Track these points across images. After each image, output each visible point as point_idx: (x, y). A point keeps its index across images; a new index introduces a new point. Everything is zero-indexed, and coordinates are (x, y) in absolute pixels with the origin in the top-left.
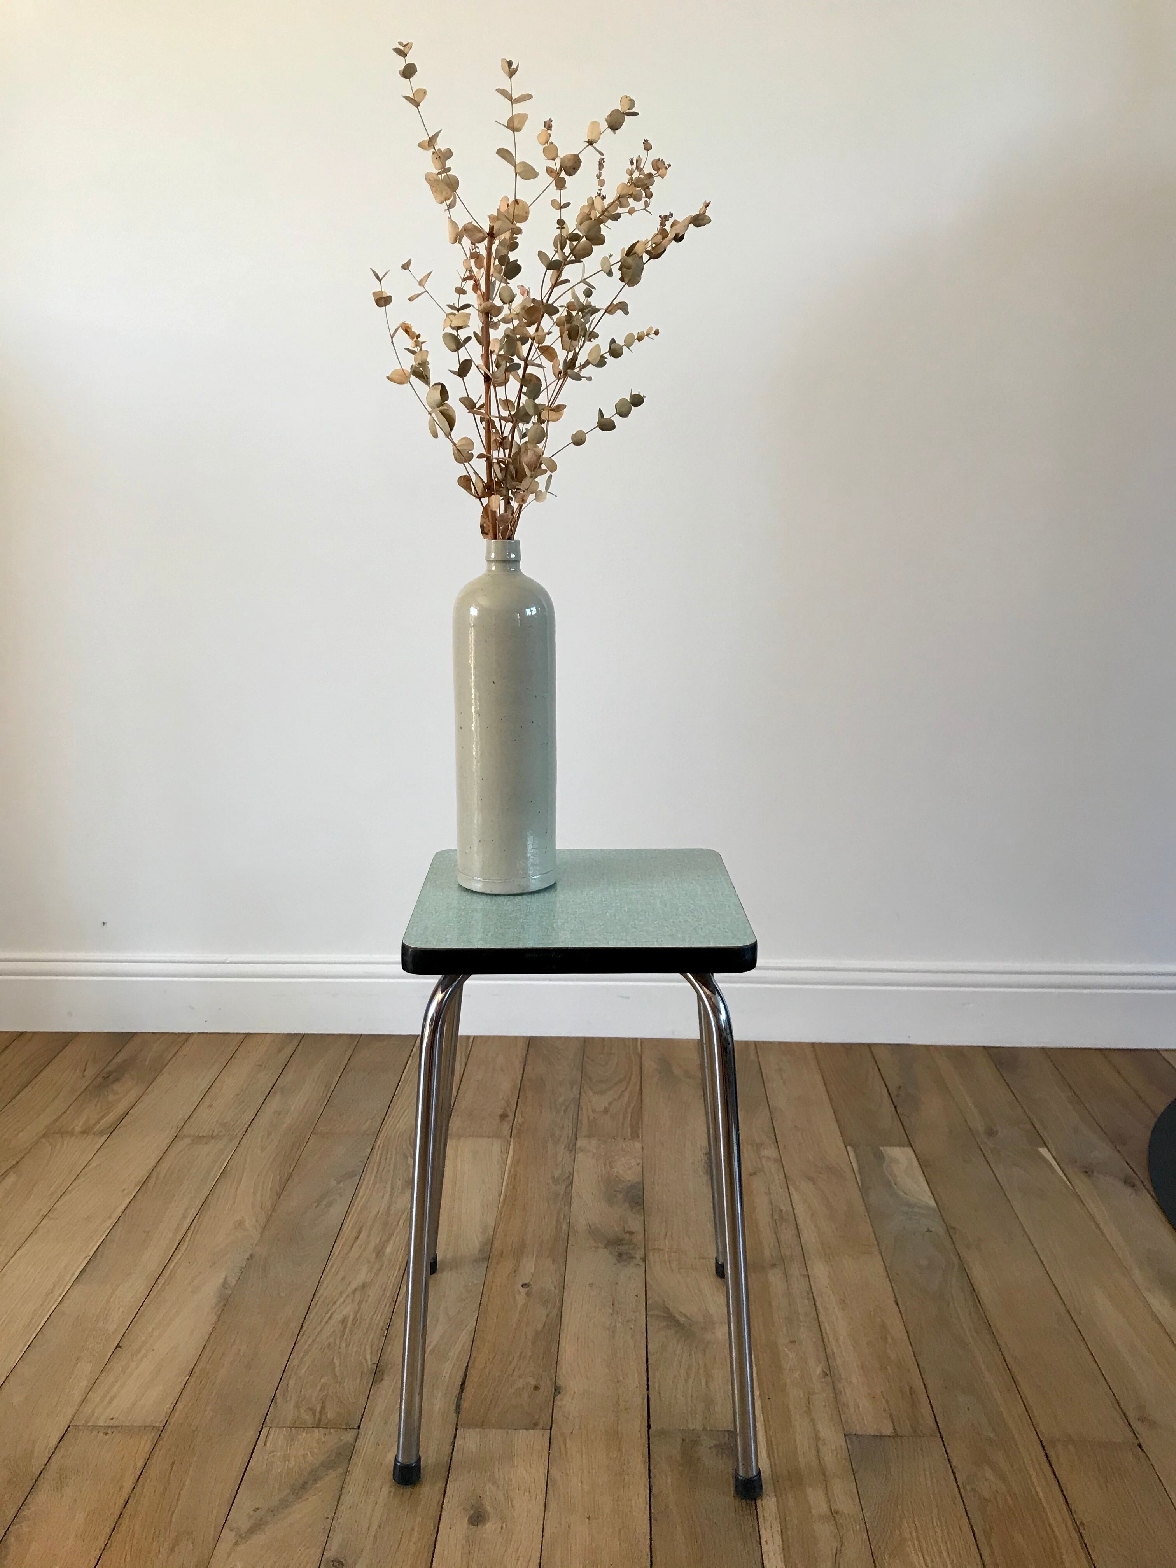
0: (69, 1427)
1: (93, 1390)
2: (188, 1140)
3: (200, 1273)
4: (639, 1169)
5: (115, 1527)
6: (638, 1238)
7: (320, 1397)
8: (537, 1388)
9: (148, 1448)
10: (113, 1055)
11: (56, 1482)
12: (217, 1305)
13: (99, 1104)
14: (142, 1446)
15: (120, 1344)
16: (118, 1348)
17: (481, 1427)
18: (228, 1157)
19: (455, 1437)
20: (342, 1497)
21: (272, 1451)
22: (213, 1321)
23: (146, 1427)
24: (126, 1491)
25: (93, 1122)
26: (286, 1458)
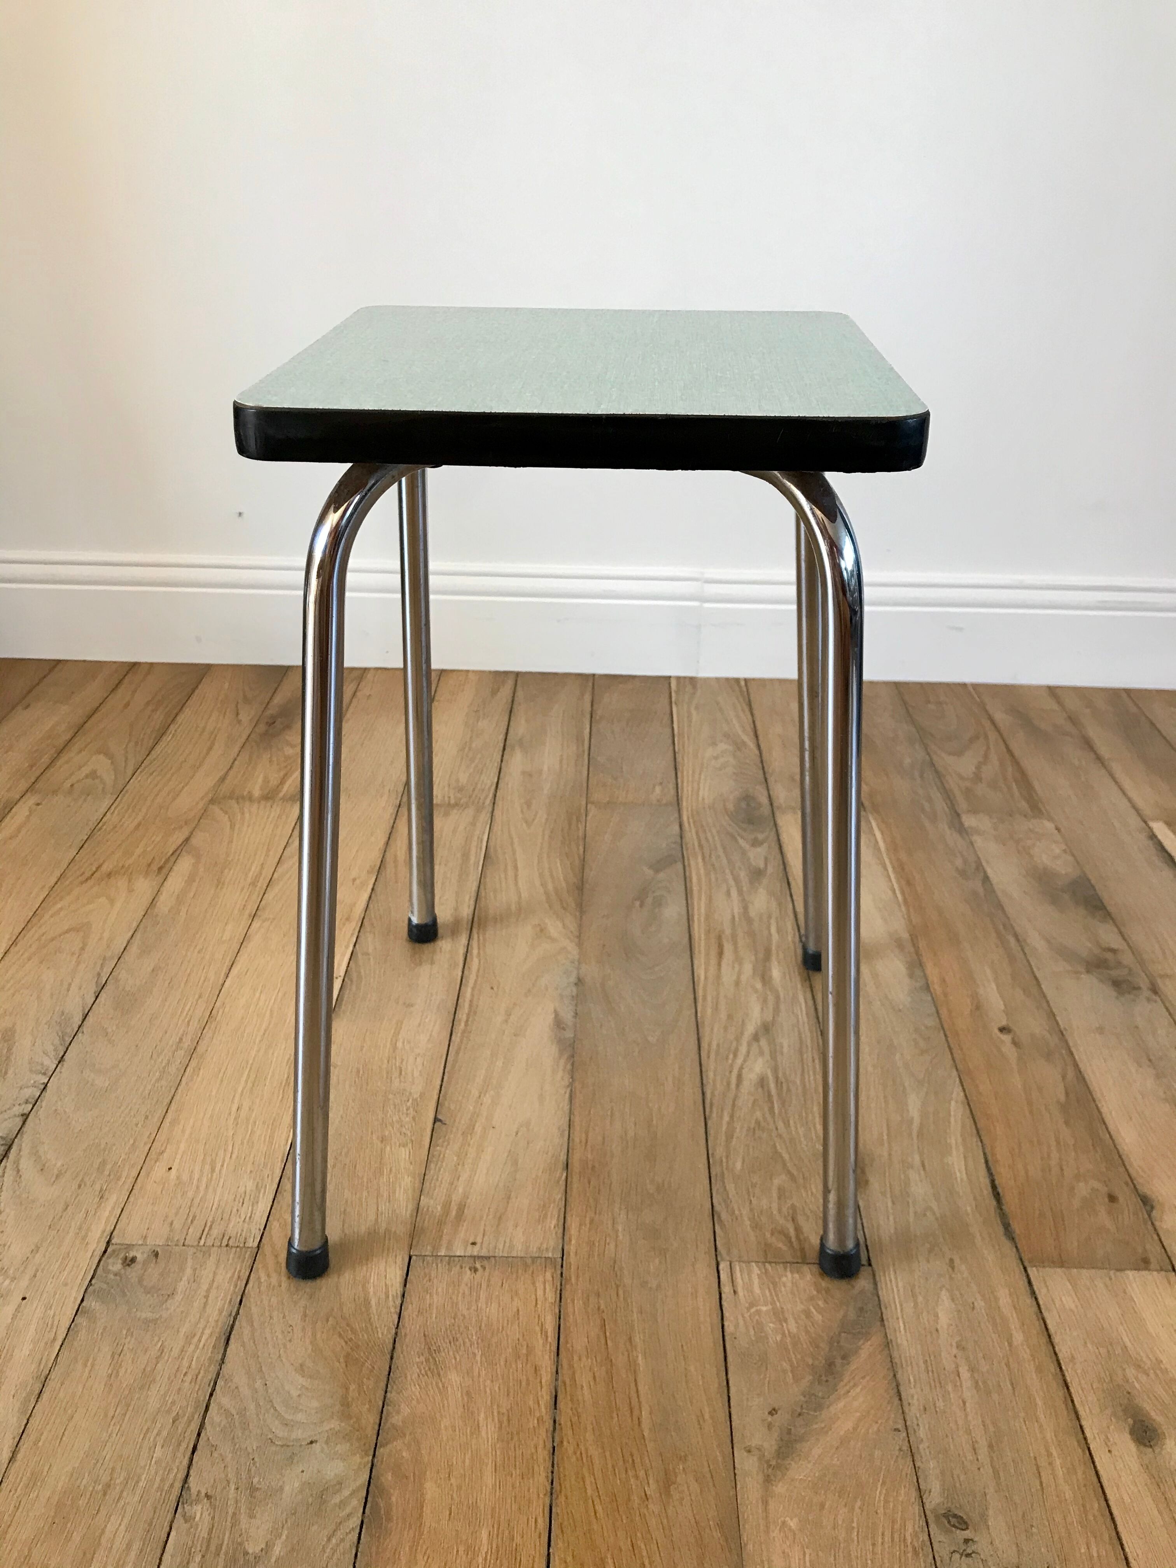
0: (410, 1257)
1: (425, 1191)
3: (515, 1004)
4: (1070, 858)
5: (554, 1448)
6: (1127, 958)
7: (784, 1210)
8: (1112, 1198)
9: (551, 1296)
10: (270, 695)
11: (422, 1359)
12: (560, 1058)
13: (275, 759)
14: (540, 1293)
15: (439, 1117)
16: (438, 1124)
17: (1062, 1266)
18: (484, 833)
19: (1030, 1282)
20: (902, 1388)
21: (751, 1305)
22: (566, 1082)
23: (534, 1259)
24: (546, 1376)
25: (274, 781)
26: (779, 1316)
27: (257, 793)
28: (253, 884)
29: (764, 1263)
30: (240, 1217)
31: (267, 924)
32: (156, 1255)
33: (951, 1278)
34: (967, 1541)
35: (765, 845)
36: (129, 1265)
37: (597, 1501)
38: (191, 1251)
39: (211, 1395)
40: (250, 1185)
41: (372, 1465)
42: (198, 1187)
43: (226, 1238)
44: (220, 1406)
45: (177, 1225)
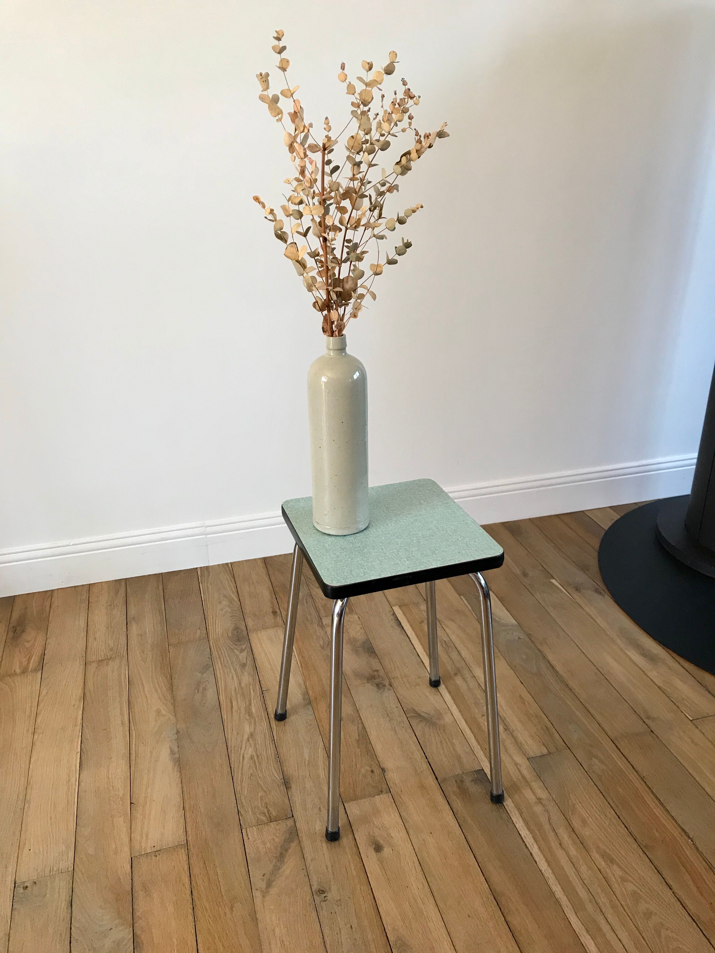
0: (132, 858)
1: (132, 832)
2: (94, 665)
3: (153, 748)
4: (363, 631)
5: (193, 908)
6: (382, 673)
7: (263, 805)
8: (372, 772)
9: (185, 858)
10: (9, 614)
11: (143, 892)
12: (175, 765)
13: (21, 650)
14: (181, 858)
15: (132, 802)
16: (132, 804)
17: (355, 800)
18: (126, 670)
19: (345, 809)
20: (305, 856)
21: (254, 841)
22: (178, 776)
23: (177, 846)
24: (187, 886)
25: (25, 664)
26: (264, 843)
27: (18, 671)
28: (29, 717)
29: (257, 826)
30: (63, 860)
31: (41, 735)
32: (35, 883)
33: (320, 814)
34: (325, 897)
35: (246, 651)
36: (26, 889)
37: (210, 919)
38: (49, 878)
39: (71, 924)
40: (64, 848)
41: (133, 930)
42: (43, 854)
43: (60, 870)
44: (75, 926)
45: (39, 870)
